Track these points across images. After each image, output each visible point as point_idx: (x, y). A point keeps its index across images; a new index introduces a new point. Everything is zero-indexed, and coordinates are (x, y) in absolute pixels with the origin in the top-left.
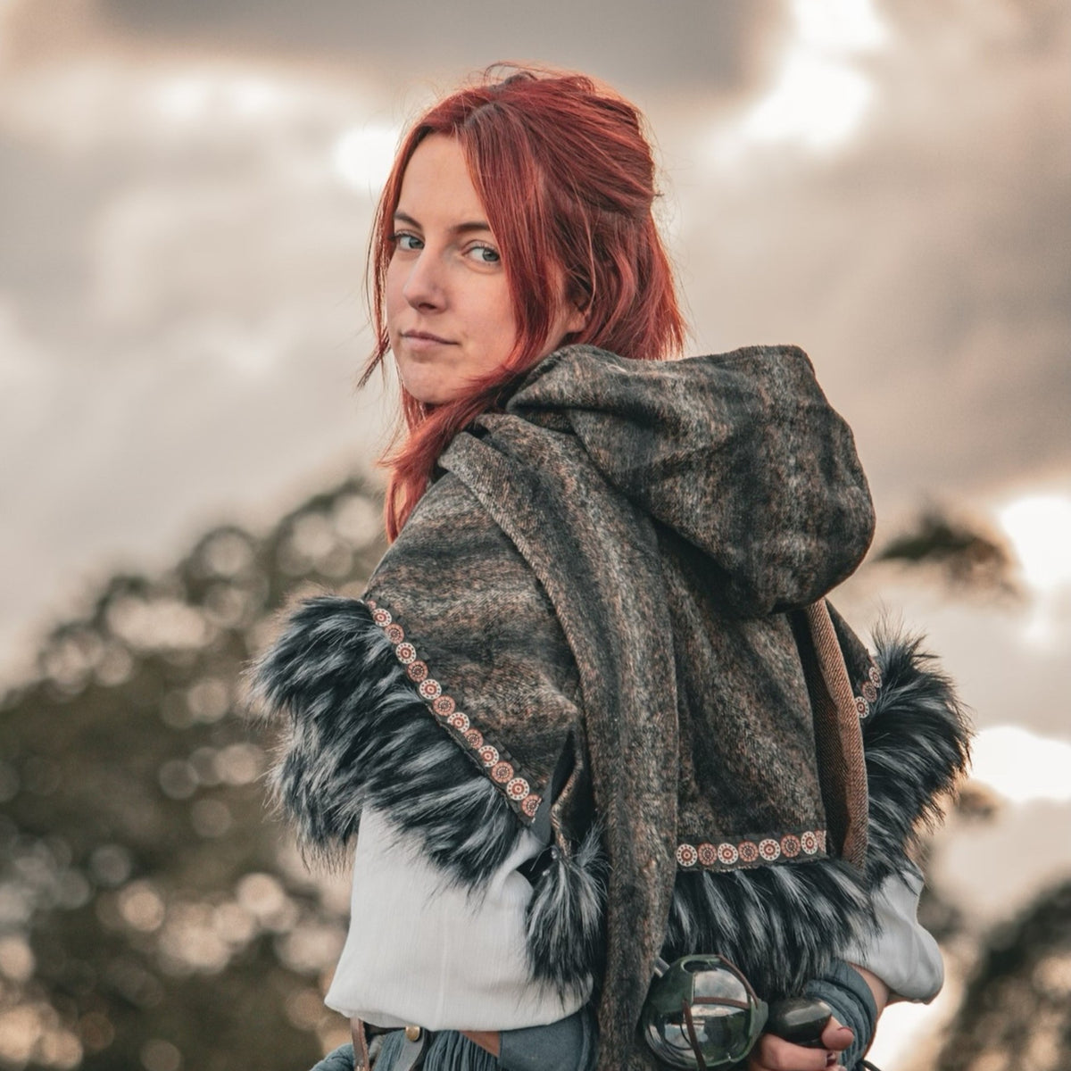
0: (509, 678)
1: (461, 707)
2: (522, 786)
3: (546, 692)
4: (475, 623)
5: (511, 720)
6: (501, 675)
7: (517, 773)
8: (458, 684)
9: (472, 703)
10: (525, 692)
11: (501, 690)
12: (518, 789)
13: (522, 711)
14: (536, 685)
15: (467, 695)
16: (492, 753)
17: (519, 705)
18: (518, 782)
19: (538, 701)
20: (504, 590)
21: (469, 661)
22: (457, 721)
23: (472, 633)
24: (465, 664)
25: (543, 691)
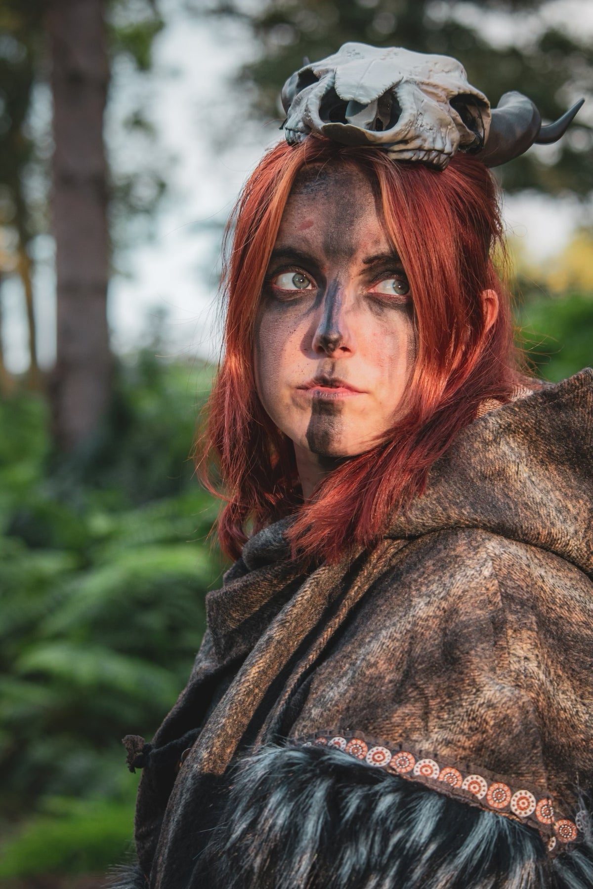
0: (448, 701)
1: (419, 755)
2: (524, 798)
3: (492, 692)
4: (382, 666)
5: (474, 738)
6: (440, 703)
7: (513, 788)
8: (401, 736)
9: (426, 746)
10: (471, 704)
11: (446, 716)
12: (523, 803)
13: (480, 724)
14: (478, 690)
15: (416, 741)
16: (476, 783)
17: (474, 719)
18: (519, 796)
19: (490, 705)
20: (394, 625)
21: (397, 706)
22: (424, 770)
23: (384, 678)
24: (395, 711)
25: (489, 693)
